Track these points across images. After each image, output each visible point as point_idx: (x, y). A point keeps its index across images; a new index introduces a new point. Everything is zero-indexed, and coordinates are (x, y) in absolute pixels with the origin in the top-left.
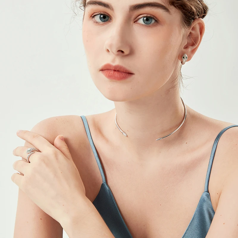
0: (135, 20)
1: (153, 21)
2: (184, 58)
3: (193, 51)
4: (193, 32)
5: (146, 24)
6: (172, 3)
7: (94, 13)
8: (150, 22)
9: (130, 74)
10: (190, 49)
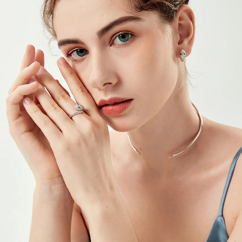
0: (110, 44)
1: (130, 36)
2: (181, 54)
3: (191, 42)
4: (182, 22)
5: (124, 41)
6: (141, 9)
7: (69, 52)
8: (127, 38)
9: (130, 100)
10: (186, 42)
